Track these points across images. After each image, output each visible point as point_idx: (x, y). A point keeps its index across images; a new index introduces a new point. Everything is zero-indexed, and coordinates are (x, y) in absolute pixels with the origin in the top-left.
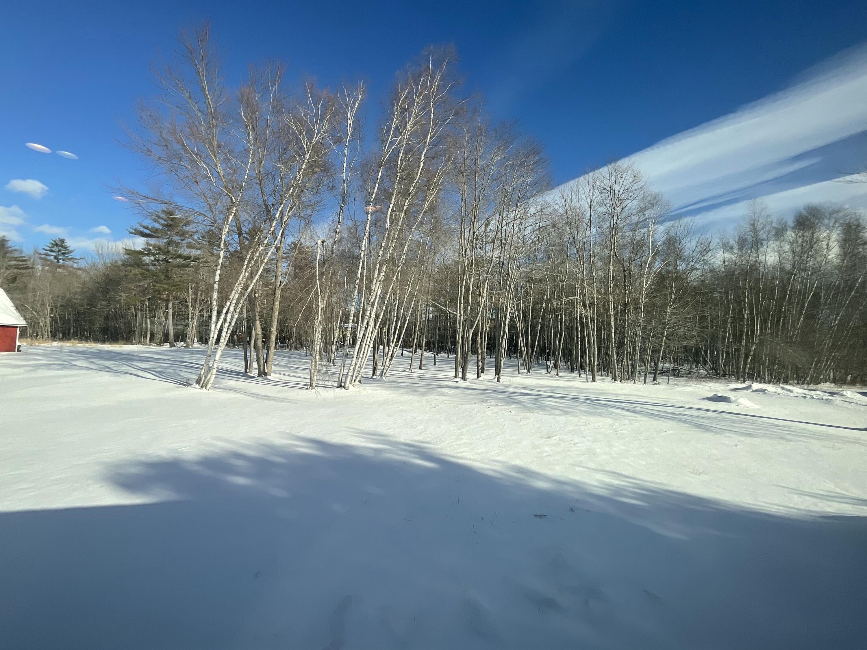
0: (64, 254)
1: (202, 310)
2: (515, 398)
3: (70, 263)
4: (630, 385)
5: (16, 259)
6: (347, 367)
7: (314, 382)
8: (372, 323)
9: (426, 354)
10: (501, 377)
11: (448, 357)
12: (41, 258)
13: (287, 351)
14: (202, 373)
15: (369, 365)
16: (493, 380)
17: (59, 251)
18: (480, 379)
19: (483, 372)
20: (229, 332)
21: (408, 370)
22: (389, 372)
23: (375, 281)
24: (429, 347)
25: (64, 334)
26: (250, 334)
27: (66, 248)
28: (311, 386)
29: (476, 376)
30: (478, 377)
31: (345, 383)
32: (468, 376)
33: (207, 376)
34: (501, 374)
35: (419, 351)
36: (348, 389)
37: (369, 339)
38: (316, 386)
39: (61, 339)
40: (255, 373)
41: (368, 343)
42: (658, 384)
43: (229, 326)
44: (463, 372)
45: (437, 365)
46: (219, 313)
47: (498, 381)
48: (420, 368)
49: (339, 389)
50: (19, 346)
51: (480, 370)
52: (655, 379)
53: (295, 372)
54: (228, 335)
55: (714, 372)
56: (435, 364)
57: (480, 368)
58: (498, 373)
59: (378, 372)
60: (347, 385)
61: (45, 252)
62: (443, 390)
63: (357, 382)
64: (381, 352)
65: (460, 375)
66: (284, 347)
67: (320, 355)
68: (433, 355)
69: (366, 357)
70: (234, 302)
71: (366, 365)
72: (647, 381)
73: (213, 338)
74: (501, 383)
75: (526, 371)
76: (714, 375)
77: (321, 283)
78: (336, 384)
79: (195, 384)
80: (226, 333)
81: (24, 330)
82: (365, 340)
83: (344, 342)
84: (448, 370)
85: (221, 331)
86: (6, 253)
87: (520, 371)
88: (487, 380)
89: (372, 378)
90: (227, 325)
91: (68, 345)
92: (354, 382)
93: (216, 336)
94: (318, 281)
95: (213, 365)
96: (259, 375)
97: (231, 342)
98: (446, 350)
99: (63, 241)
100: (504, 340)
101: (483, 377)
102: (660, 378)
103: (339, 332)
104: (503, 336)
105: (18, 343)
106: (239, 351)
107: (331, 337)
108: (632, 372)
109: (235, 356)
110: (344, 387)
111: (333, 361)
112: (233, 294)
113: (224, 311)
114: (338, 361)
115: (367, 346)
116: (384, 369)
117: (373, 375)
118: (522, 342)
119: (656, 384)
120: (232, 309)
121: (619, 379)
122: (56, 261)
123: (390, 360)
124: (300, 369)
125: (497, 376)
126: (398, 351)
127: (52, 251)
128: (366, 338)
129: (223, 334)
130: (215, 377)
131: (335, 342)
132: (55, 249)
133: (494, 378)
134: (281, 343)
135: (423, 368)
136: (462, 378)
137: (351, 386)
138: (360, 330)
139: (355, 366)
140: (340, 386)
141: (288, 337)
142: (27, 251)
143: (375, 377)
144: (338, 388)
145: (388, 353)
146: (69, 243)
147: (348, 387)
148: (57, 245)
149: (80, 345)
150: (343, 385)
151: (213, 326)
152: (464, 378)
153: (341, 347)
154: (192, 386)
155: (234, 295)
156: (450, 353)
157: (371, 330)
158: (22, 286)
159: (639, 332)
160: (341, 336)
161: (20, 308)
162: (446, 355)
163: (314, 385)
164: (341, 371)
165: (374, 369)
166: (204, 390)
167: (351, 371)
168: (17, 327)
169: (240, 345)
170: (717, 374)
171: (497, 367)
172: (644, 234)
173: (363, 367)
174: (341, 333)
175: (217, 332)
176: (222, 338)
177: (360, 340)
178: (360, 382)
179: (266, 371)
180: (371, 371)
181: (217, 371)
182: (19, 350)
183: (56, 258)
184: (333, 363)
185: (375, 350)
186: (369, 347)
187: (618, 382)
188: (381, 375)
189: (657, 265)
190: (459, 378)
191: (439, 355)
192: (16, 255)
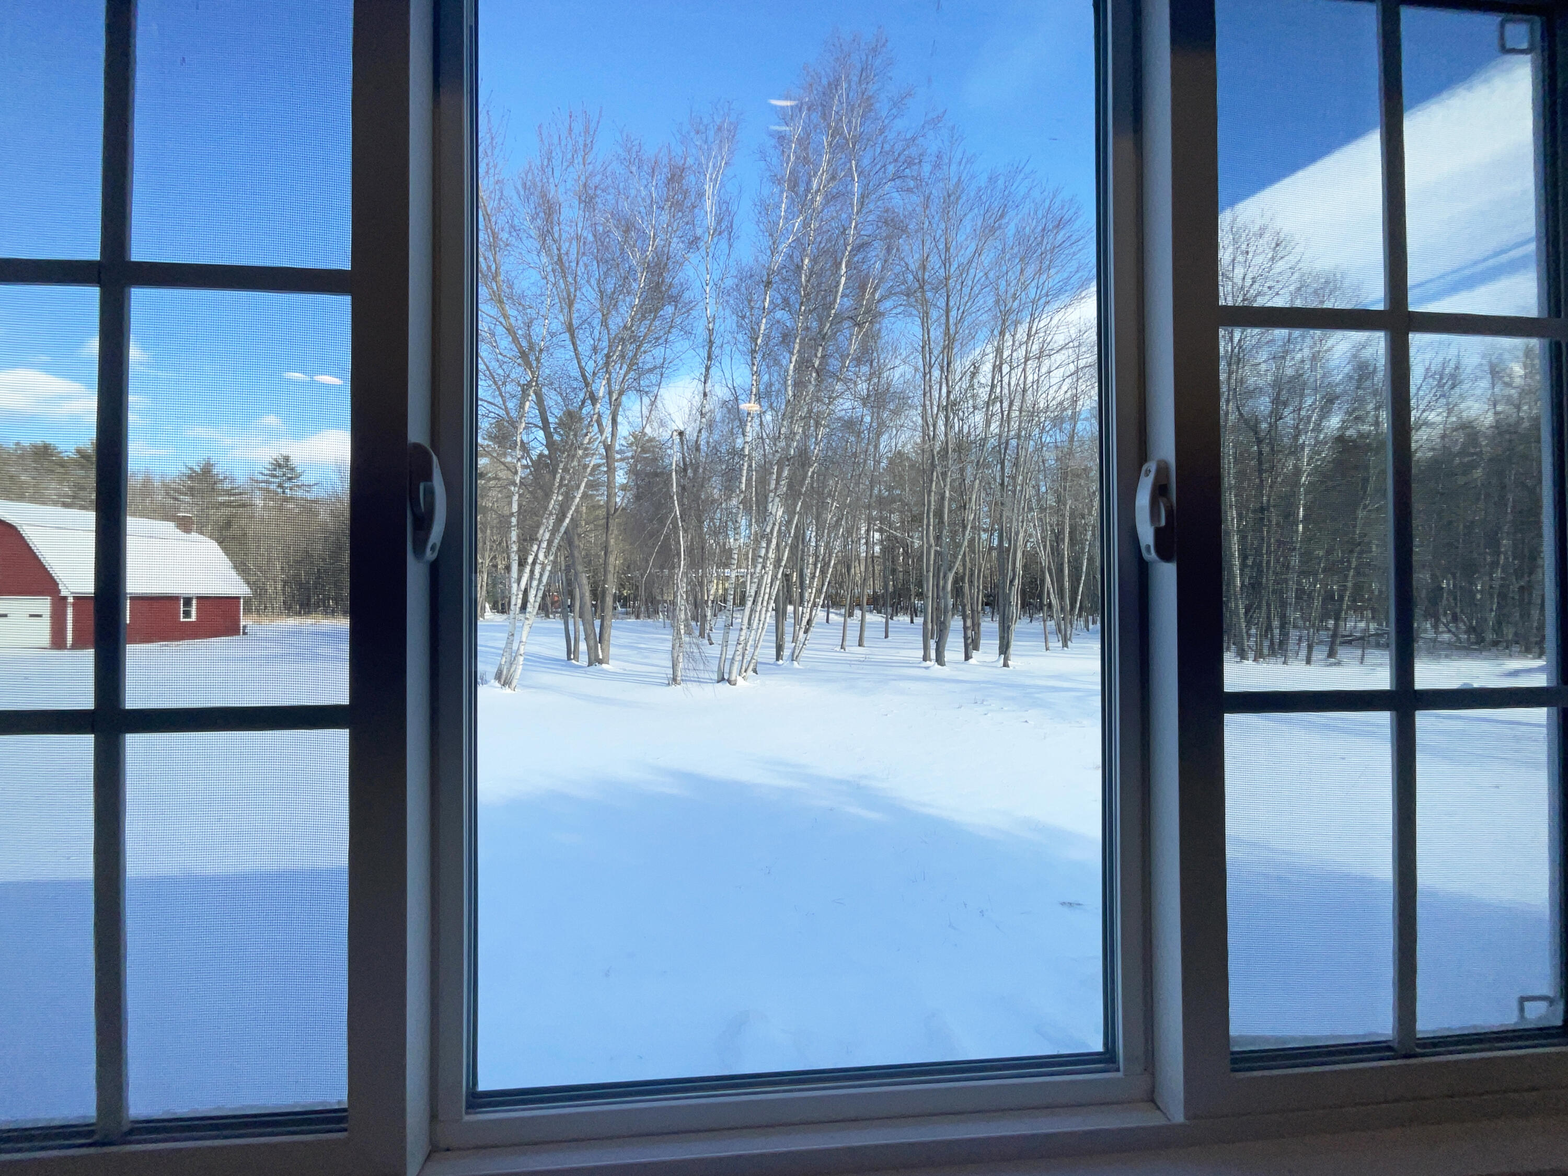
0: (290, 479)
1: (495, 557)
2: (1037, 695)
3: (299, 493)
4: (1276, 667)
5: (229, 493)
6: (733, 645)
7: (679, 674)
8: (770, 567)
9: (869, 617)
10: (1012, 657)
11: (912, 622)
12: (260, 489)
13: (633, 620)
14: (503, 663)
15: (770, 641)
16: (994, 664)
17: (284, 475)
18: (971, 661)
19: (976, 648)
20: (540, 594)
21: (838, 649)
22: (805, 653)
23: (772, 494)
24: (876, 603)
25: (301, 606)
26: (571, 594)
27: (292, 469)
28: (674, 679)
29: (962, 656)
30: (967, 657)
31: (730, 673)
32: (948, 656)
33: (511, 667)
34: (1012, 650)
35: (858, 613)
36: (735, 684)
37: (767, 596)
38: (682, 680)
39: (299, 614)
40: (584, 659)
41: (765, 604)
42: (1339, 664)
43: (538, 586)
44: (937, 650)
45: (889, 638)
46: (522, 564)
47: (1006, 665)
48: (860, 644)
49: (720, 684)
50: (245, 627)
51: (971, 645)
52: (1331, 654)
53: (646, 657)
54: (539, 600)
55: (1472, 636)
56: (886, 637)
57: (970, 641)
58: (1004, 649)
59: (786, 653)
60: (733, 678)
61: (265, 478)
62: (903, 684)
63: (750, 672)
64: (791, 618)
65: (933, 654)
66: (627, 613)
67: (687, 626)
68: (884, 620)
69: (763, 628)
70: (544, 545)
71: (763, 641)
72: (1314, 658)
73: (516, 605)
74: (1011, 668)
75: (1060, 644)
76: (1473, 644)
77: (681, 504)
78: (715, 677)
79: (493, 681)
80: (536, 596)
81: (248, 601)
82: (761, 599)
83: (725, 601)
84: (910, 646)
85: (526, 592)
86: (215, 483)
87: (1050, 645)
88: (984, 664)
89: (774, 664)
90: (535, 583)
91: (309, 621)
92: (746, 671)
93: (520, 602)
94: (676, 502)
95: (518, 649)
96: (590, 664)
97: (545, 610)
98: (907, 609)
99: (287, 459)
100: (1014, 589)
101: (976, 656)
102: (1343, 653)
103: (717, 585)
104: (1012, 582)
105: (242, 623)
106: (556, 623)
107: (703, 596)
108: (1281, 642)
109: (550, 632)
110: (729, 681)
111: (709, 636)
112: (541, 532)
113: (530, 560)
114: (717, 636)
115: (764, 609)
116: (795, 646)
117: (777, 659)
118: (1051, 590)
119: (1335, 664)
120: (541, 556)
121: (1251, 655)
122: (280, 490)
123: (806, 632)
124: (655, 651)
125: (1003, 656)
126: (820, 614)
127: (275, 476)
128: (762, 595)
129: (531, 598)
130: (523, 669)
131: (710, 602)
132: (278, 473)
133: (998, 660)
134: (622, 606)
135: (865, 644)
136: (937, 660)
137: (740, 679)
138: (751, 583)
139: (746, 644)
140: (722, 679)
141: (632, 596)
142: (241, 478)
143: (780, 662)
144: (718, 682)
145: (801, 620)
146: (295, 461)
147: (736, 680)
148: (280, 466)
149: (325, 622)
150: (726, 677)
151: (515, 586)
152: (940, 660)
153: (720, 610)
154: (489, 684)
155: (544, 534)
156: (914, 612)
157: (769, 581)
158: (239, 533)
159: (1295, 561)
160: (720, 592)
161: (241, 567)
162: (908, 619)
163: (679, 678)
164: (721, 654)
165: (779, 648)
166: (507, 691)
167: (738, 653)
168: (238, 598)
169: (557, 612)
170: (1480, 640)
171: (1002, 638)
172: (1303, 361)
173: (759, 646)
174: (720, 586)
175: (521, 596)
176: (529, 605)
177: (751, 599)
178: (755, 671)
179: (601, 657)
180: (774, 651)
181: (525, 659)
182: (245, 633)
183: (280, 486)
184: (709, 639)
185: (780, 614)
186: (767, 611)
187: (1249, 663)
188: (793, 658)
189: (1334, 422)
190: (930, 660)
191: (894, 618)
192: (227, 485)
